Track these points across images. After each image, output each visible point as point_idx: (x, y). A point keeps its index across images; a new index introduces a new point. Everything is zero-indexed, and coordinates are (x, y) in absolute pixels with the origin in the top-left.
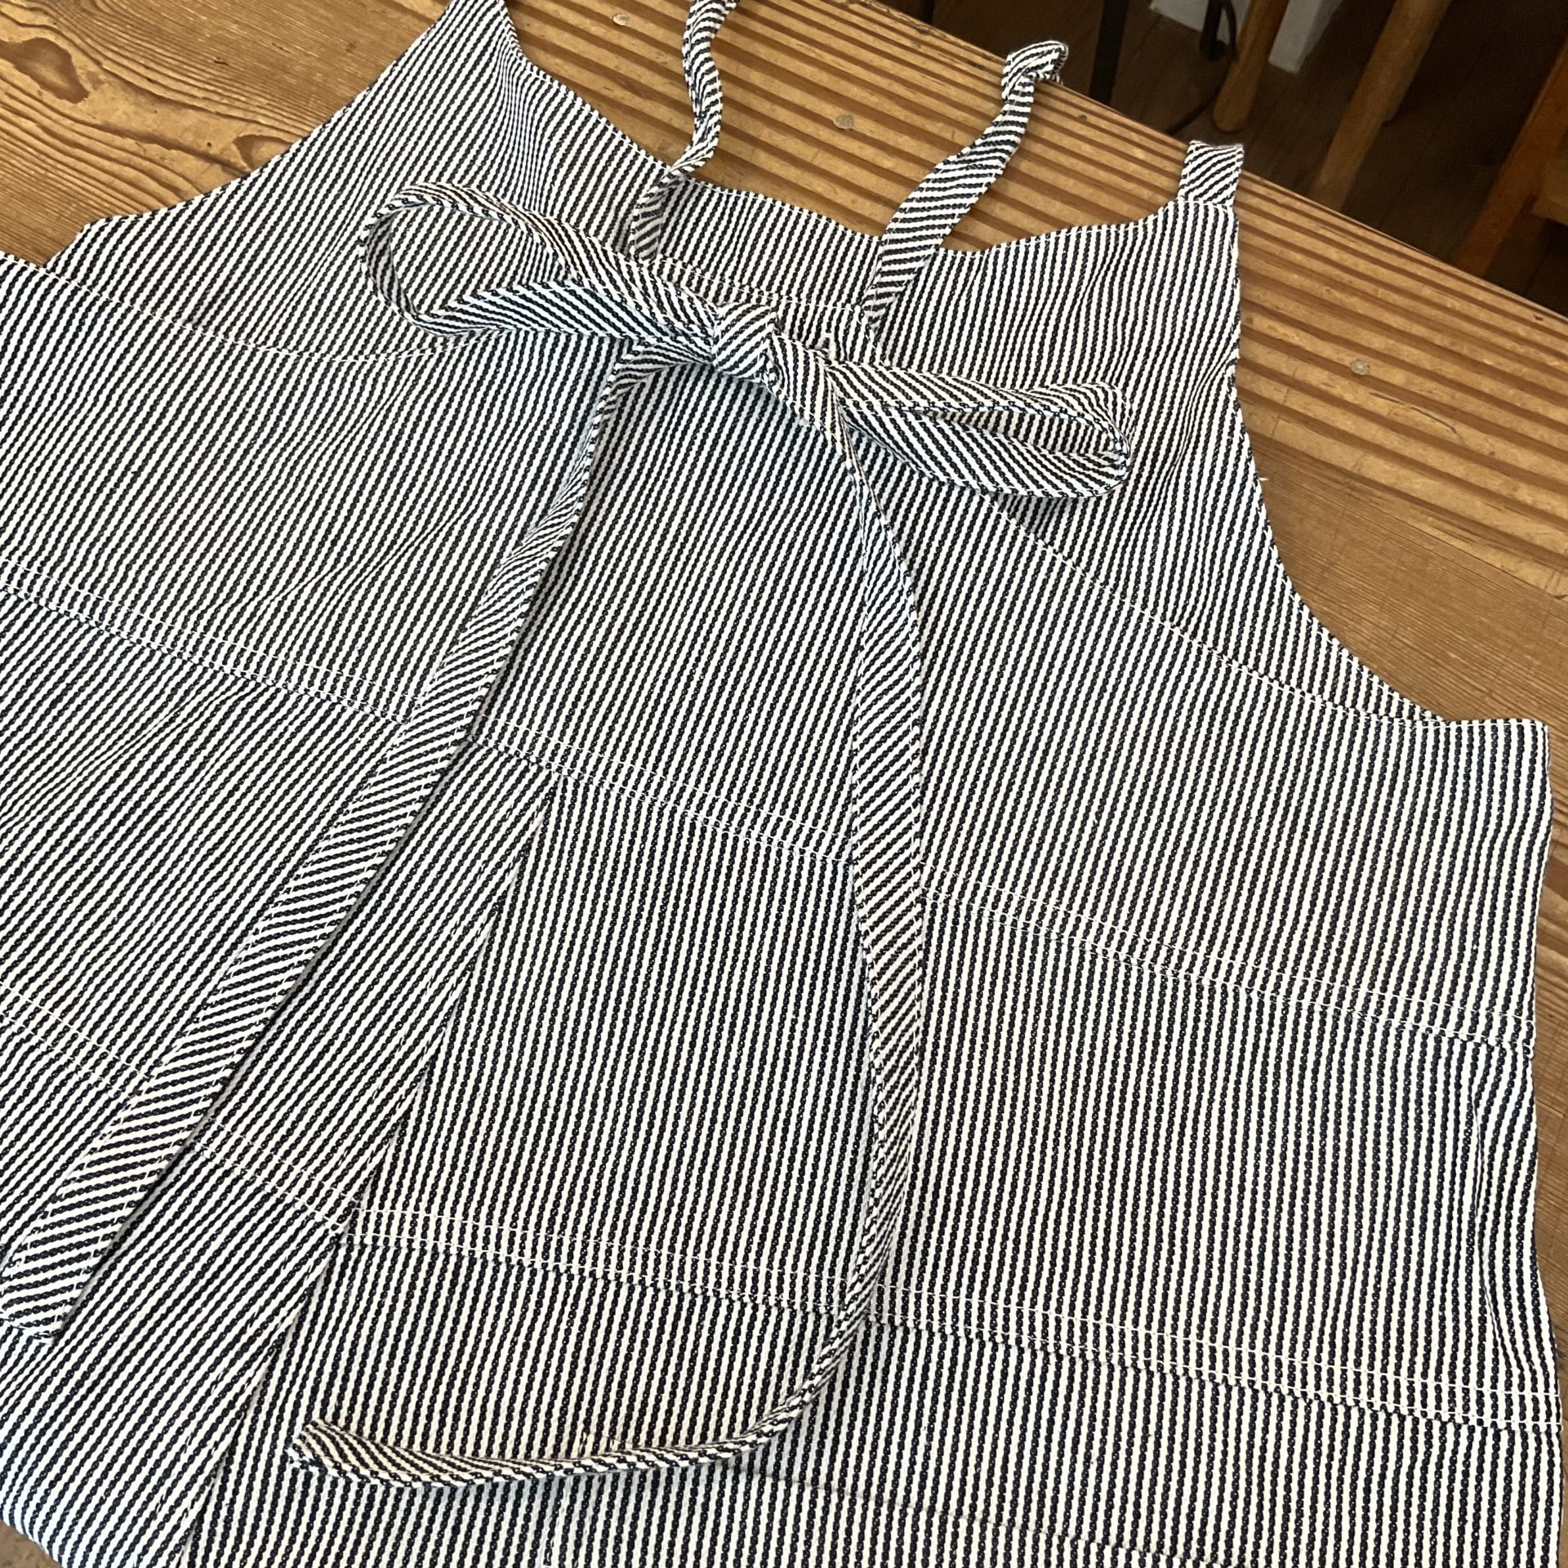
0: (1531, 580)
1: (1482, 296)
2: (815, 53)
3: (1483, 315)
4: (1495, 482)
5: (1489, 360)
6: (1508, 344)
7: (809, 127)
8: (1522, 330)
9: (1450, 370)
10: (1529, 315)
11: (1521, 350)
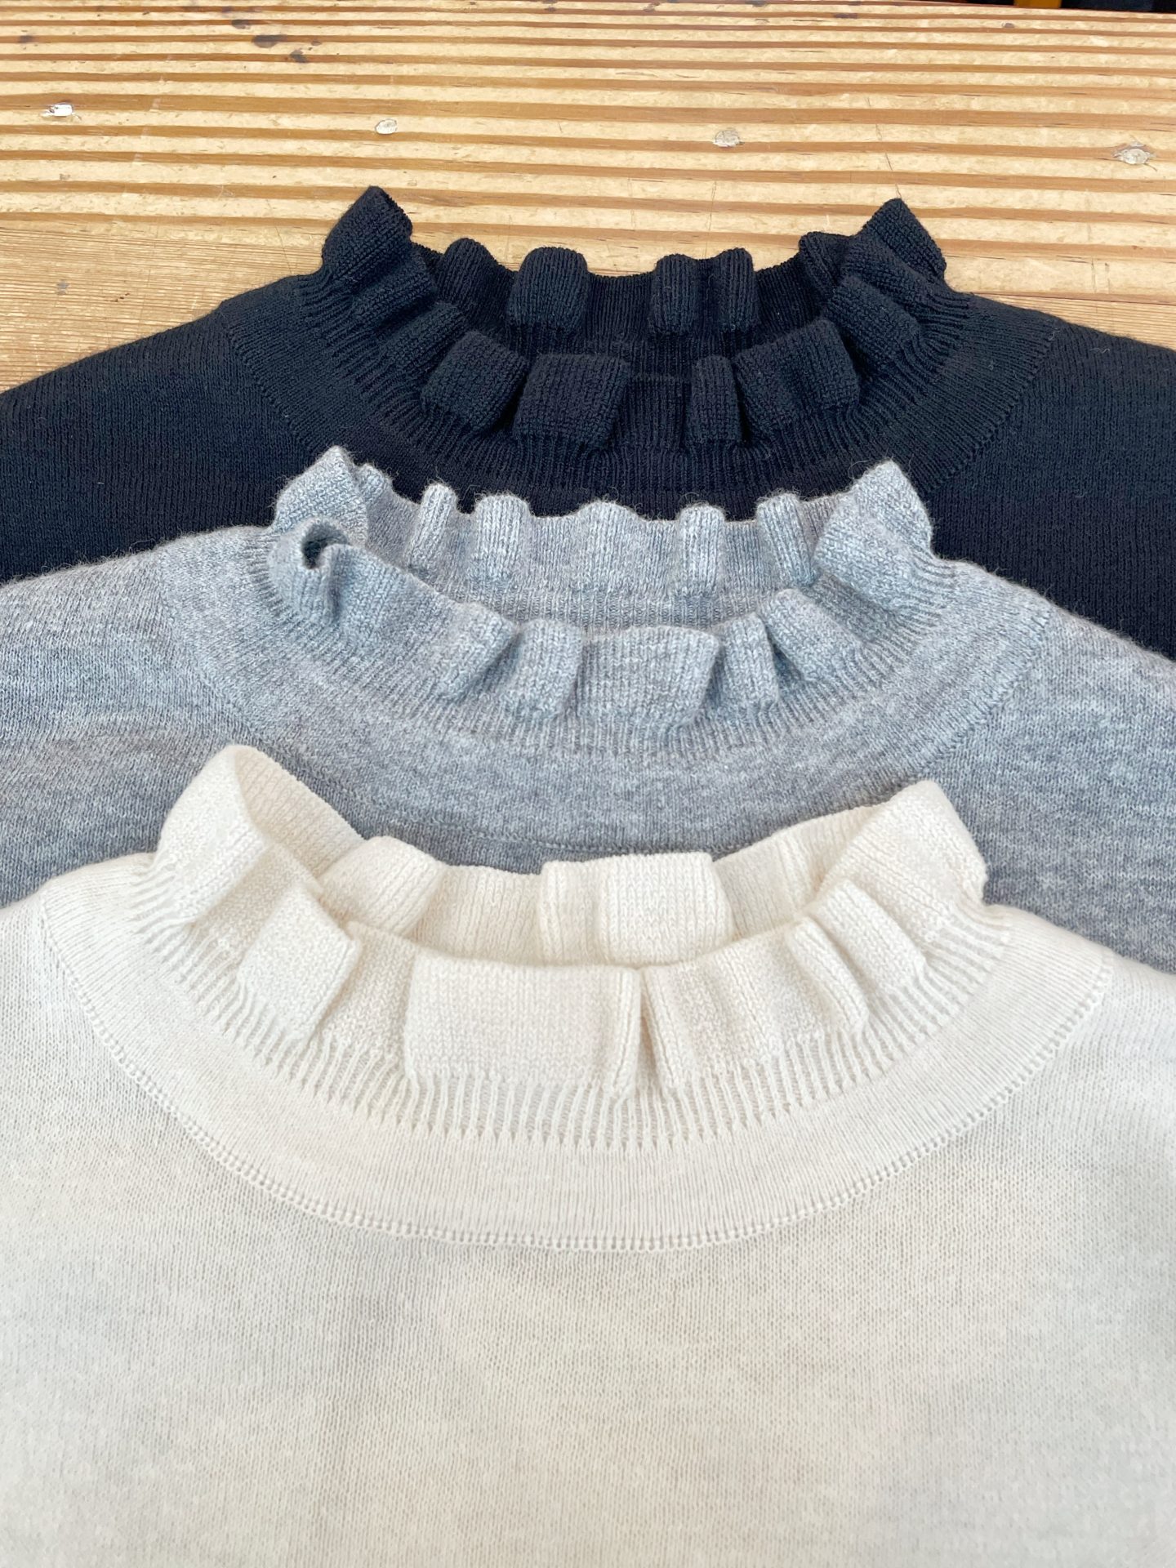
2: (645, 75)
7: (688, 161)
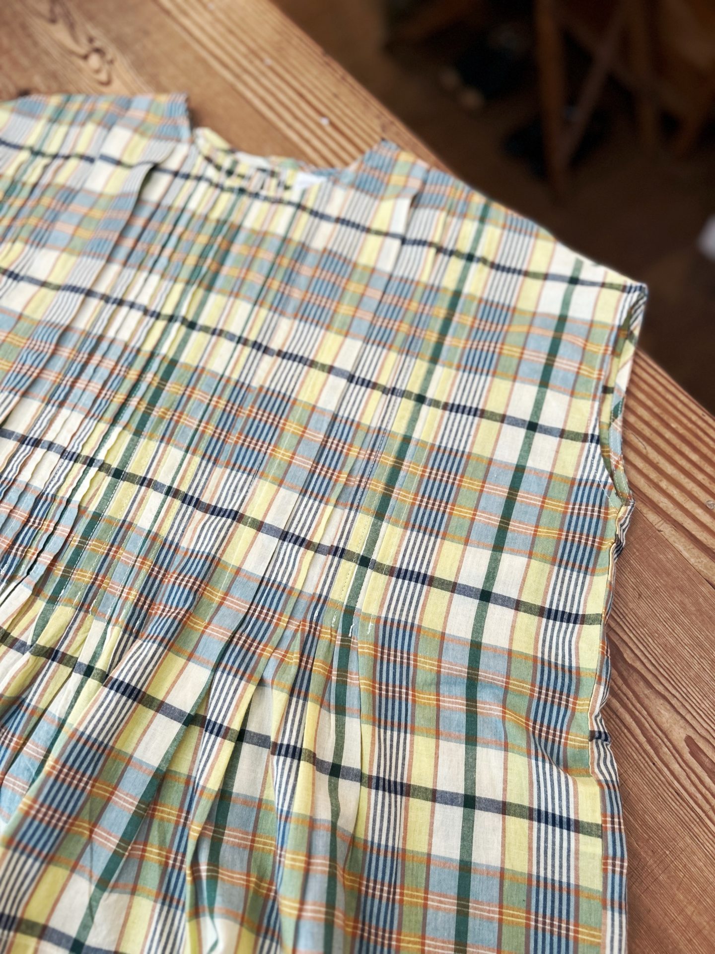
0: (651, 520)
1: (683, 398)
3: (680, 406)
4: (653, 475)
5: (674, 425)
6: (685, 421)
8: (694, 418)
9: (655, 423)
10: (700, 412)
11: (690, 425)
